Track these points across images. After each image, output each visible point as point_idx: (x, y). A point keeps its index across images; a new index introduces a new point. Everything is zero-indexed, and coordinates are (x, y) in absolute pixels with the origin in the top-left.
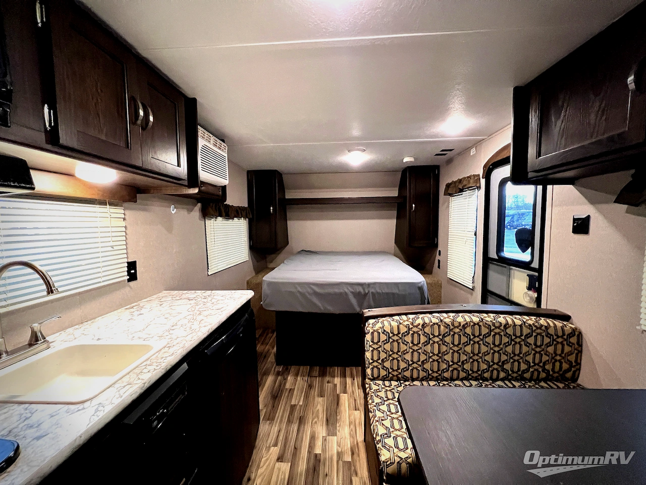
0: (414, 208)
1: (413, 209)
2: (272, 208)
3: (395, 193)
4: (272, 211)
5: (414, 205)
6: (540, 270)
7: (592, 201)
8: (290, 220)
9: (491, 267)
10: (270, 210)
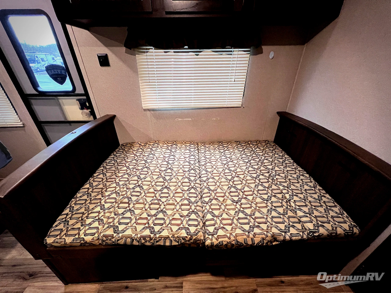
6: (86, 94)
7: (106, 45)
9: (33, 102)
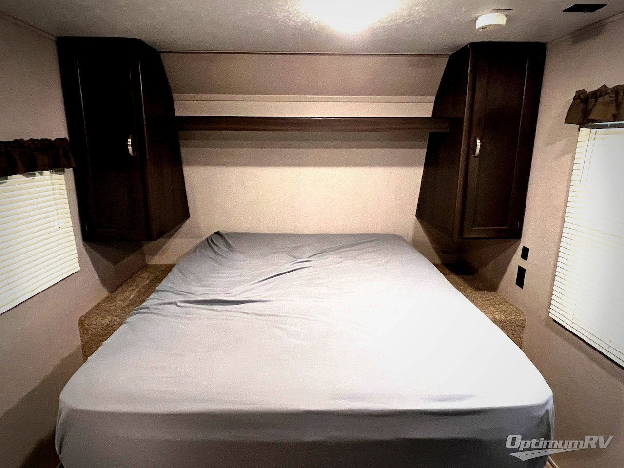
0: (478, 147)
1: (478, 151)
2: (130, 141)
3: (423, 109)
4: (130, 148)
5: (478, 143)
8: (189, 164)
10: (127, 146)
